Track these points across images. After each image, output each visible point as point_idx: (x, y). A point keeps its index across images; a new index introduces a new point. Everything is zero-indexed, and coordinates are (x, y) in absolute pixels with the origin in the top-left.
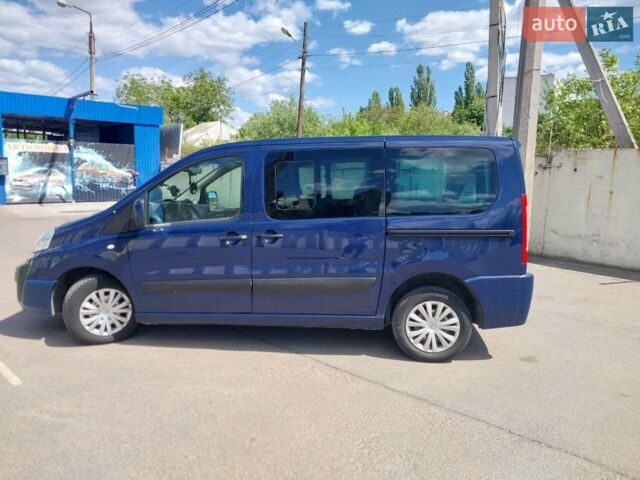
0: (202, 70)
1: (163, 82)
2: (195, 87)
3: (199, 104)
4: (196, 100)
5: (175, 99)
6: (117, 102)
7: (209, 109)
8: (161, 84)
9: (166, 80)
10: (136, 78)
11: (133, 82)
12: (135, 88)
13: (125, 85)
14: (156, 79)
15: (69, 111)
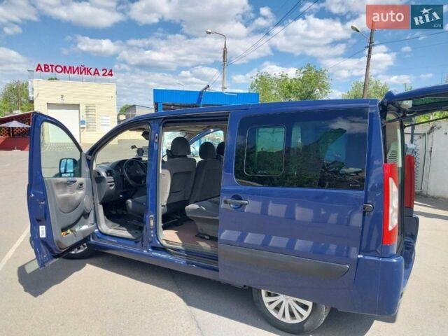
0: (309, 65)
1: (282, 76)
2: (303, 78)
3: (306, 89)
4: (303, 87)
5: (289, 87)
6: (251, 92)
7: (312, 92)
8: (280, 77)
9: (285, 74)
10: (264, 75)
11: (262, 77)
12: (264, 81)
13: (256, 80)
14: (277, 74)
15: (200, 99)
